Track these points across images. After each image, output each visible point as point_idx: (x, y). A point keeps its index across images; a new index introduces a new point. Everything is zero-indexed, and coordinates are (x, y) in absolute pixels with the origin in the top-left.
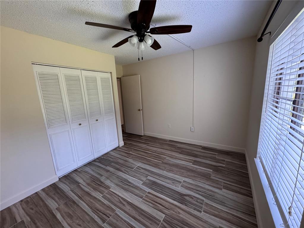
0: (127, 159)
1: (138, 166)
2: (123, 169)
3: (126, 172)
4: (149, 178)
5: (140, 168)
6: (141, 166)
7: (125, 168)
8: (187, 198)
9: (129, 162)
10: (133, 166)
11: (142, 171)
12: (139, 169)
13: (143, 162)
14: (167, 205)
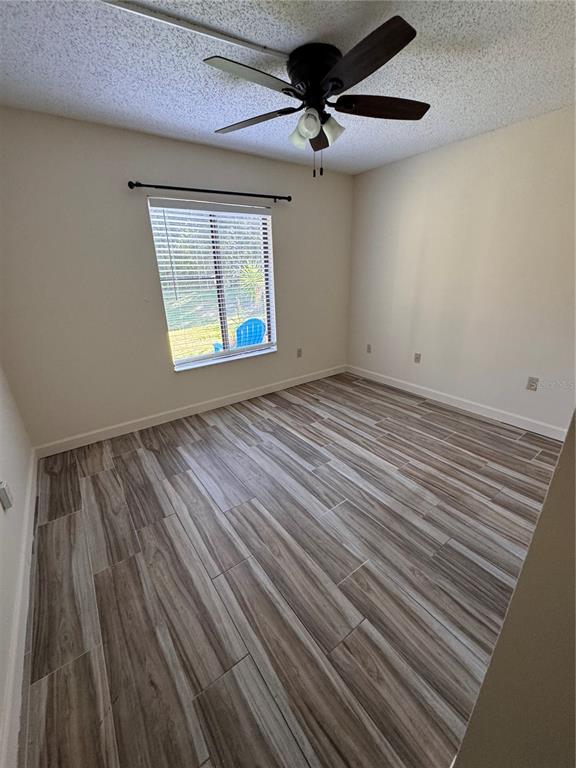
0: (367, 562)
1: (330, 507)
2: (379, 512)
3: (366, 497)
4: (311, 468)
5: (325, 498)
6: (319, 506)
7: (373, 515)
8: (269, 429)
9: (360, 537)
10: (346, 514)
11: (320, 489)
12: (330, 499)
13: (309, 521)
14: (303, 431)
